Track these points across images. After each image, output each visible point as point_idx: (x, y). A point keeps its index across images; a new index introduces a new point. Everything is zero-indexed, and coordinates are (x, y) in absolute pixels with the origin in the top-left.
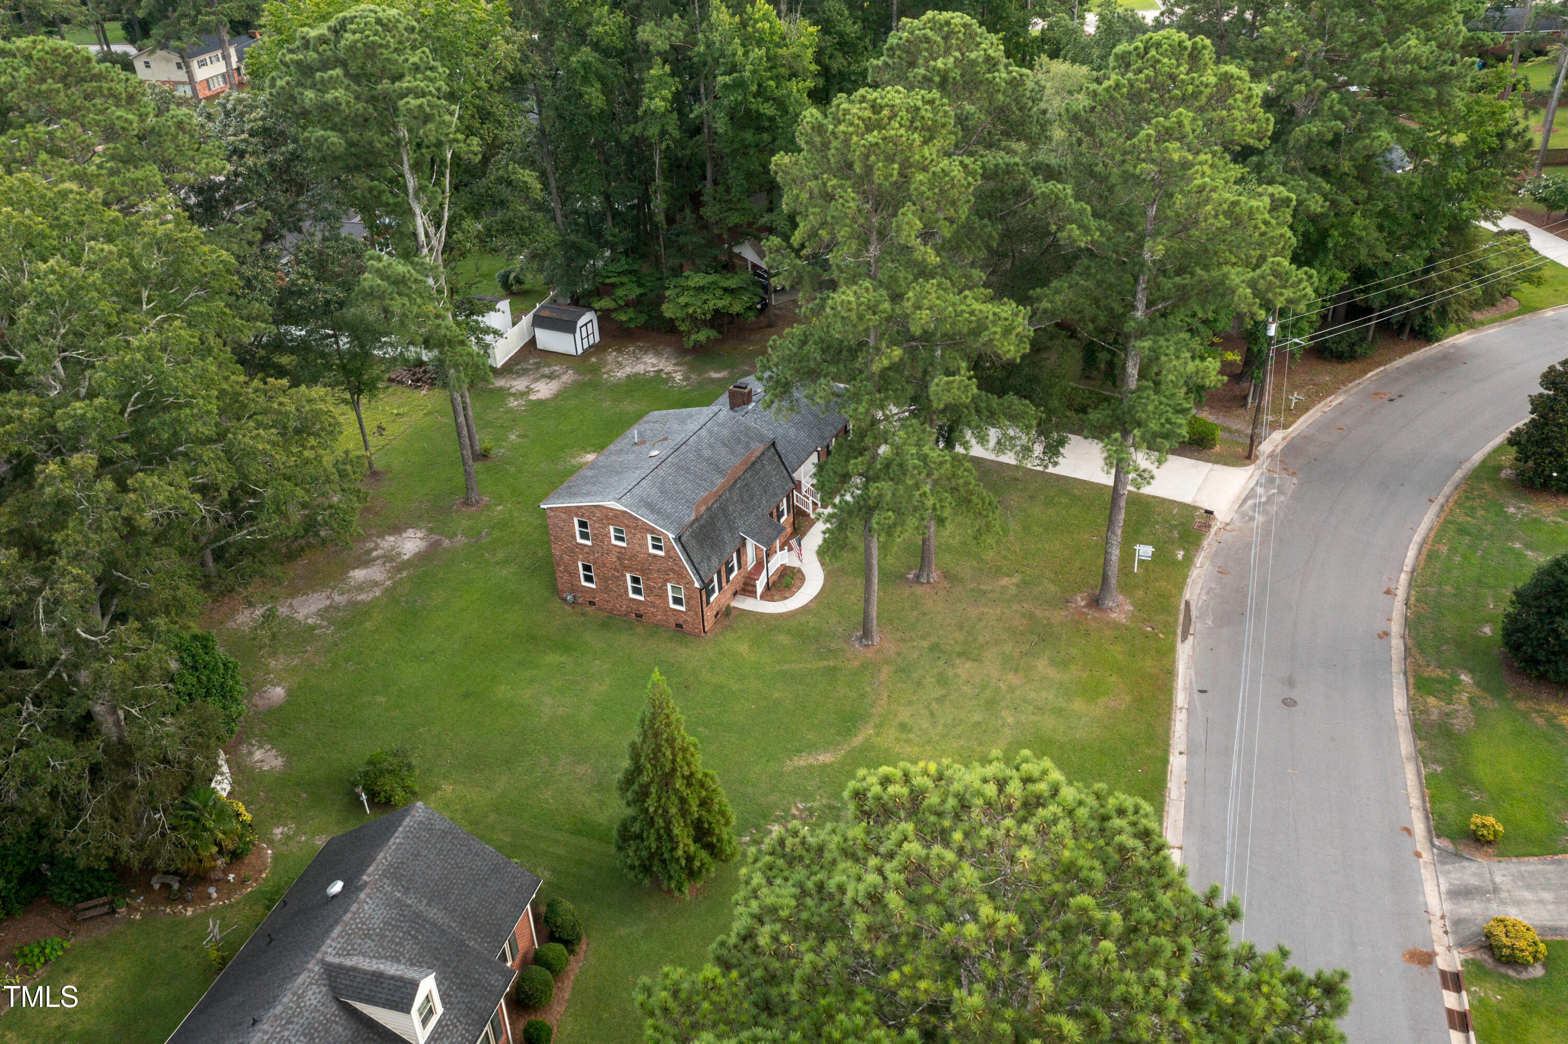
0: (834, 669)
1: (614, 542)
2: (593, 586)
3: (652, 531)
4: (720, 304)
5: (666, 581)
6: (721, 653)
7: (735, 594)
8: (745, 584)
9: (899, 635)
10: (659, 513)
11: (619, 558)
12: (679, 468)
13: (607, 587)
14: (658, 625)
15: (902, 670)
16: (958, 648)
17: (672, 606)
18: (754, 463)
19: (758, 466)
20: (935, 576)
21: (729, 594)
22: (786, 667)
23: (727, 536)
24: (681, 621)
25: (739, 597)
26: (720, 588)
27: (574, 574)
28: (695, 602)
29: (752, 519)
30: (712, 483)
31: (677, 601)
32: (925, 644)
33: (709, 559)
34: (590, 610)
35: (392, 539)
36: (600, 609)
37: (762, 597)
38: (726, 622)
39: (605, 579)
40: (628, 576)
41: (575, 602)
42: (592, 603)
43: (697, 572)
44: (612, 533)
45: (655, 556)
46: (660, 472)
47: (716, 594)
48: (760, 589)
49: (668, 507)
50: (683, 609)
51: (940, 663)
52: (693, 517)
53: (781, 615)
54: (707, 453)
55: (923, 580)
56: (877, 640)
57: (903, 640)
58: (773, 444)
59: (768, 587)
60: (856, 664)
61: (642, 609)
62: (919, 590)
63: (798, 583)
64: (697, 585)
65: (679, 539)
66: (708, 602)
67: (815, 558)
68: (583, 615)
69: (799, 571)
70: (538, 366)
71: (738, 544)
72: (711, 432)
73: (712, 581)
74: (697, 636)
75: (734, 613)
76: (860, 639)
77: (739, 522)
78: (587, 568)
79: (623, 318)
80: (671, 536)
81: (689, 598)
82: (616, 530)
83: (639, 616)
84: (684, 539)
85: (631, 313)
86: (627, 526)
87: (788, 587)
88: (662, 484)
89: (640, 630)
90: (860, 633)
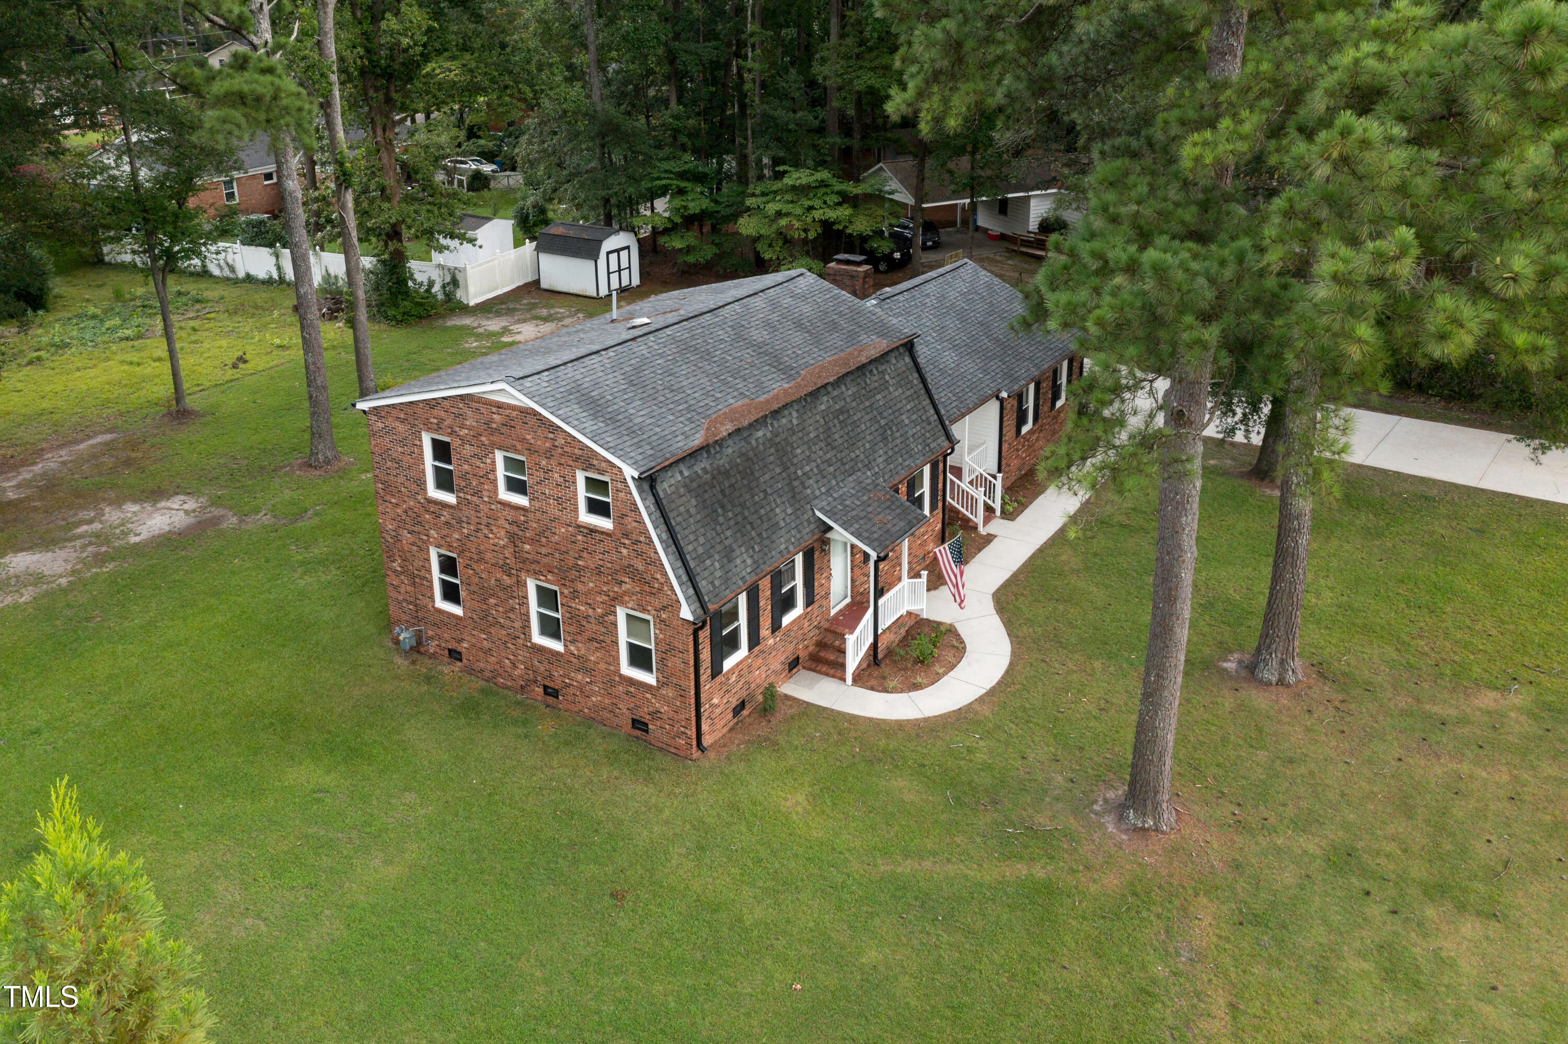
0: (1048, 889)
1: (505, 495)
2: (457, 610)
3: (587, 460)
4: (832, 215)
5: (616, 600)
6: (734, 807)
7: (794, 664)
8: (821, 645)
9: (1225, 810)
10: (612, 420)
11: (512, 537)
12: (685, 348)
13: (485, 615)
14: (590, 721)
15: (1258, 920)
16: (1418, 871)
17: (628, 671)
18: (862, 368)
19: (872, 381)
20: (1298, 670)
21: (777, 662)
22: (907, 867)
23: (782, 512)
24: (643, 714)
25: (802, 674)
26: (754, 640)
27: (420, 580)
28: (681, 662)
29: (848, 486)
30: (759, 384)
31: (640, 657)
32: (1310, 844)
33: (728, 555)
34: (449, 670)
35: (135, 508)
36: (470, 671)
37: (858, 679)
38: (761, 729)
39: (483, 593)
40: (531, 586)
41: (418, 648)
42: (455, 655)
43: (691, 578)
44: (501, 472)
45: (592, 531)
46: (640, 348)
47: (742, 652)
48: (854, 657)
49: (639, 413)
50: (650, 679)
51: (1375, 910)
52: (698, 440)
53: (901, 725)
54: (758, 334)
55: (1270, 674)
56: (1168, 817)
57: (1240, 825)
58: (909, 346)
59: (874, 656)
60: (1112, 881)
61: (558, 677)
62: (1259, 700)
63: (949, 656)
64: (686, 613)
65: (649, 481)
66: (716, 670)
67: (989, 606)
68: (428, 679)
69: (952, 631)
70: (533, 306)
71: (809, 537)
72: (774, 305)
73: (734, 615)
74: (679, 756)
75: (783, 710)
76: (1120, 811)
77: (814, 487)
78: (448, 566)
79: (678, 244)
80: (630, 472)
81: (667, 650)
82: (511, 464)
83: (551, 692)
84: (665, 487)
85: (690, 238)
86: (531, 450)
87: (922, 661)
88: (638, 370)
89: (545, 728)
90: (1118, 793)
